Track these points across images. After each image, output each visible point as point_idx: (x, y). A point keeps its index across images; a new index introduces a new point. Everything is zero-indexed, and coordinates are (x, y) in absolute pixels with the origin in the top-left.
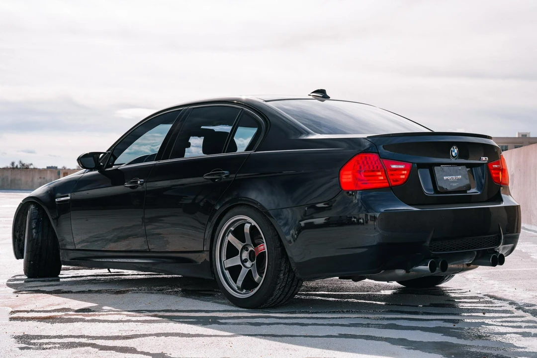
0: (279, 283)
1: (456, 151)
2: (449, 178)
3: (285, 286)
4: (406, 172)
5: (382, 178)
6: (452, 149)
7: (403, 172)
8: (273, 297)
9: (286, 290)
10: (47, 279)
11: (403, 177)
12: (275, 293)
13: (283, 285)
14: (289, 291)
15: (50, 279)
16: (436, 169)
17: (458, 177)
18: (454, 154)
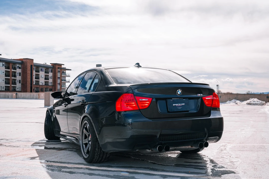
0: (96, 153)
1: (180, 92)
2: (176, 105)
3: (100, 154)
4: (148, 102)
5: (134, 105)
6: (178, 91)
7: (147, 102)
8: (95, 159)
9: (101, 155)
10: (51, 141)
11: (147, 105)
12: (96, 157)
13: (99, 153)
14: (103, 156)
15: (53, 141)
16: (168, 100)
17: (182, 104)
18: (179, 93)
